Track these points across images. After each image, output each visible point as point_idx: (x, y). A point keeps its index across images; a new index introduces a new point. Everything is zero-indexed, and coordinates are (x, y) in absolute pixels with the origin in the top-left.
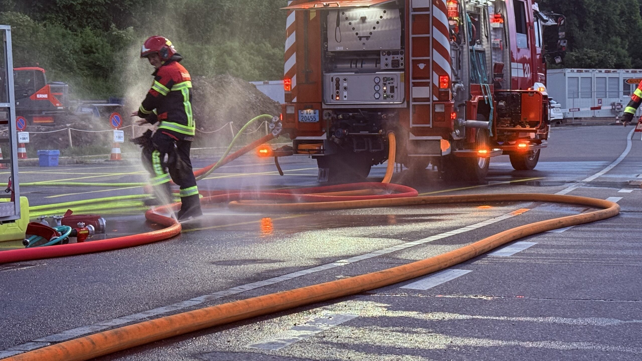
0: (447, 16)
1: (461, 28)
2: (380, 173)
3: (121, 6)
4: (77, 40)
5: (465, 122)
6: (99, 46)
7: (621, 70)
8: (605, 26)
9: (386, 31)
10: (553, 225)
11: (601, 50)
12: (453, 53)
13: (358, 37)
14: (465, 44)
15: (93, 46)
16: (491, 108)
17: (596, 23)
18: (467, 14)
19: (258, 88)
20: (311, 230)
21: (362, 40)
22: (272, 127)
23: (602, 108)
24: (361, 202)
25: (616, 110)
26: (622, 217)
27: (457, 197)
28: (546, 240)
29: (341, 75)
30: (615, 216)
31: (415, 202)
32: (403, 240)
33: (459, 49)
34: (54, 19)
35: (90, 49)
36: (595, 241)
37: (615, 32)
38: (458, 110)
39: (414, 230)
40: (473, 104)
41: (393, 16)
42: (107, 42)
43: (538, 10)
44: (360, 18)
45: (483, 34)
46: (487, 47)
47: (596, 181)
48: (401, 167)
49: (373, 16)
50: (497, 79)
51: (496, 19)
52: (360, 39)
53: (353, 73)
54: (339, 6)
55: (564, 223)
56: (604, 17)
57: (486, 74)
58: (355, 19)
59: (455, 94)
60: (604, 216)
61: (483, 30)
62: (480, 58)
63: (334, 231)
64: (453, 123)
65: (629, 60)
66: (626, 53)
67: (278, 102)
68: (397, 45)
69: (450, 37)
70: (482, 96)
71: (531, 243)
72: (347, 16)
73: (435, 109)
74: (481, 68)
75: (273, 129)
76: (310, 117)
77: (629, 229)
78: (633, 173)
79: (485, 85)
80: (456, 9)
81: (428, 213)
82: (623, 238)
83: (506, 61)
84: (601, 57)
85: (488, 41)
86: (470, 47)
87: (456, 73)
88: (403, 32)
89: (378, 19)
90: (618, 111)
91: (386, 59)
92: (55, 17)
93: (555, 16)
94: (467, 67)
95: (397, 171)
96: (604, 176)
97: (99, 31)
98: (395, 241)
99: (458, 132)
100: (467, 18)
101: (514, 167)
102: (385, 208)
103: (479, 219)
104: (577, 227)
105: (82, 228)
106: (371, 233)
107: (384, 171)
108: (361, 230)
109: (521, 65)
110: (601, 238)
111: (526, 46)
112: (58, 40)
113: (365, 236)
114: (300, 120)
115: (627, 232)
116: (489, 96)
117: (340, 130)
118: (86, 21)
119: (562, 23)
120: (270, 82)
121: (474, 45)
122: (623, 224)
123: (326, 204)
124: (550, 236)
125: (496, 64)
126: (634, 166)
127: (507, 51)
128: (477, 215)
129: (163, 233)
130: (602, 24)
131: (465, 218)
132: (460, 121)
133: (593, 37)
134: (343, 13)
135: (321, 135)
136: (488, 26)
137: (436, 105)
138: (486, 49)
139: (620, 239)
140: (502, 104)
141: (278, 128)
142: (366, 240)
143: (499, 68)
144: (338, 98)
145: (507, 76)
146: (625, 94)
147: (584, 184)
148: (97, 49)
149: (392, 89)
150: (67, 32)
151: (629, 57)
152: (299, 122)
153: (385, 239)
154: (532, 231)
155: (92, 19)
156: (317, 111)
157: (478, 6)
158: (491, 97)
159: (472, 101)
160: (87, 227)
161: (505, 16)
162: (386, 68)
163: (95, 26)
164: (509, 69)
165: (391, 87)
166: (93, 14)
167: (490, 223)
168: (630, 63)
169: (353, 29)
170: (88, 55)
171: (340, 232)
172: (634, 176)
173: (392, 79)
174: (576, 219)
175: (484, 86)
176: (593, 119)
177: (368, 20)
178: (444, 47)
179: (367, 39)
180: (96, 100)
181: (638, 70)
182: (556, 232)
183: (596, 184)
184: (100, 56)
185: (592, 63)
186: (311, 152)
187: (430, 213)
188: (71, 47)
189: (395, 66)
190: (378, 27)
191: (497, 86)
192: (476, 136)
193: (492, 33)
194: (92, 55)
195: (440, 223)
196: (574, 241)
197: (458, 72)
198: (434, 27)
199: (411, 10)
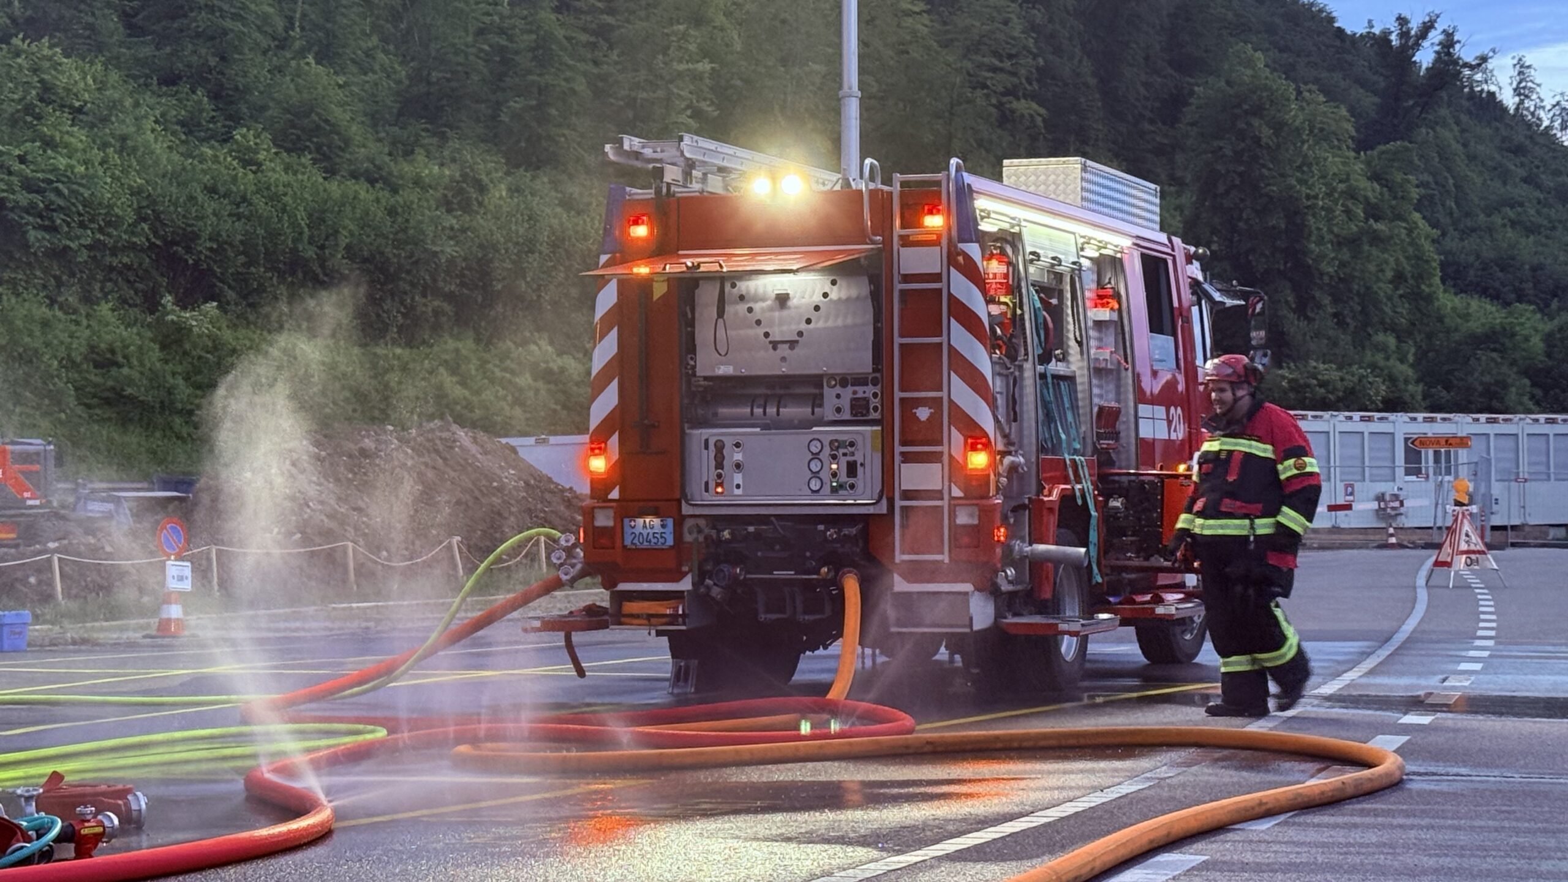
0: (984, 291)
1: (1017, 321)
2: (822, 671)
3: (187, 252)
4: (78, 334)
5: (1029, 549)
6: (132, 348)
7: (1399, 414)
8: (1359, 308)
9: (836, 328)
10: (1246, 809)
11: (1350, 365)
12: (999, 381)
13: (770, 342)
14: (1027, 360)
15: (118, 350)
16: (1090, 515)
17: (1336, 300)
18: (1031, 288)
19: (522, 453)
20: (656, 822)
21: (779, 351)
22: (559, 559)
23: (1355, 506)
24: (778, 748)
25: (1389, 510)
26: (1409, 789)
27: (1011, 735)
28: (1228, 850)
29: (727, 435)
30: (1394, 785)
31: (907, 747)
32: (882, 849)
33: (1012, 373)
34: (23, 283)
35: (109, 356)
36: (1346, 853)
37: (1382, 323)
38: (1012, 521)
39: (908, 822)
40: (1048, 505)
41: (854, 293)
42: (153, 340)
43: (1200, 278)
44: (773, 296)
45: (1071, 336)
46: (1081, 368)
47: (1345, 693)
48: (874, 655)
49: (804, 292)
50: (1105, 443)
51: (1101, 299)
52: (775, 348)
53: (758, 430)
54: (725, 270)
55: (1270, 806)
56: (1356, 287)
57: (1077, 432)
58: (763, 300)
59: (1004, 480)
60: (1368, 786)
61: (1071, 327)
62: (1064, 393)
63: (712, 825)
64: (999, 551)
65: (1416, 390)
66: (1410, 372)
67: (571, 489)
68: (864, 362)
69: (992, 343)
70: (1068, 487)
71: (1192, 857)
72: (744, 293)
73: (955, 516)
74: (1066, 420)
75: (561, 565)
76: (651, 536)
77: (1426, 821)
78: (1434, 674)
79: (1077, 458)
80: (1006, 276)
81: (941, 778)
82: (1414, 844)
83: (1126, 401)
84: (1351, 381)
85: (1082, 353)
86: (1040, 368)
87: (1007, 431)
88: (877, 332)
89: (818, 298)
90: (1393, 513)
91: (838, 396)
92: (24, 278)
93: (1241, 291)
94: (1033, 415)
95: (863, 668)
96: (1364, 680)
97: (134, 312)
98: (861, 852)
99: (1011, 572)
100: (1032, 299)
101: (1146, 657)
102: (836, 764)
103: (1065, 794)
104: (1304, 814)
105: (89, 821)
106: (803, 830)
107: (832, 664)
108: (776, 822)
109: (1163, 409)
110: (1361, 845)
111: (1174, 366)
112: (31, 335)
113: (789, 840)
114: (628, 542)
115: (1421, 828)
116: (1086, 486)
117: (725, 567)
118: (102, 289)
119: (1258, 309)
120: (553, 439)
121: (1049, 361)
122: (1412, 807)
123: (692, 753)
124: (1237, 838)
125: (1101, 409)
126: (1434, 655)
127: (1127, 376)
128: (1060, 783)
129: (289, 832)
130: (1351, 304)
131: (1032, 789)
132: (1017, 545)
133: (1331, 333)
134: (734, 286)
135: (677, 580)
136: (1082, 317)
137: (957, 508)
138: (1078, 373)
139: (1406, 847)
140: (1116, 503)
141: (574, 561)
142: (791, 848)
143: (1108, 418)
144: (719, 490)
145: (1128, 436)
146: (1408, 472)
147: (1316, 702)
148: (125, 357)
149: (852, 469)
150: (54, 316)
151: (1418, 381)
152: (624, 547)
153: (838, 848)
154: (1194, 825)
155: (116, 283)
156: (670, 522)
157: (1058, 269)
158: (1091, 488)
159: (1046, 499)
160: (100, 817)
161: (1123, 292)
162: (838, 417)
163: (124, 301)
164: (1132, 419)
165: (848, 463)
166: (120, 273)
167: (1093, 805)
168: (1419, 397)
169: (758, 322)
170: (104, 371)
171: (727, 826)
172: (1434, 681)
173: (852, 444)
174: (1300, 795)
175: (1074, 461)
176: (1334, 533)
177: (794, 302)
178: (976, 369)
179: (792, 348)
180: (122, 480)
181: (1439, 416)
182: (1254, 828)
183: (1344, 701)
184: (136, 375)
185: (1330, 396)
186: (653, 620)
187: (946, 777)
188: (62, 353)
189: (859, 412)
190: (819, 319)
191: (1104, 461)
192: (1055, 583)
193: (1092, 333)
194: (114, 371)
195: (970, 803)
196: (1298, 853)
197: (1010, 429)
198: (952, 320)
199: (896, 278)
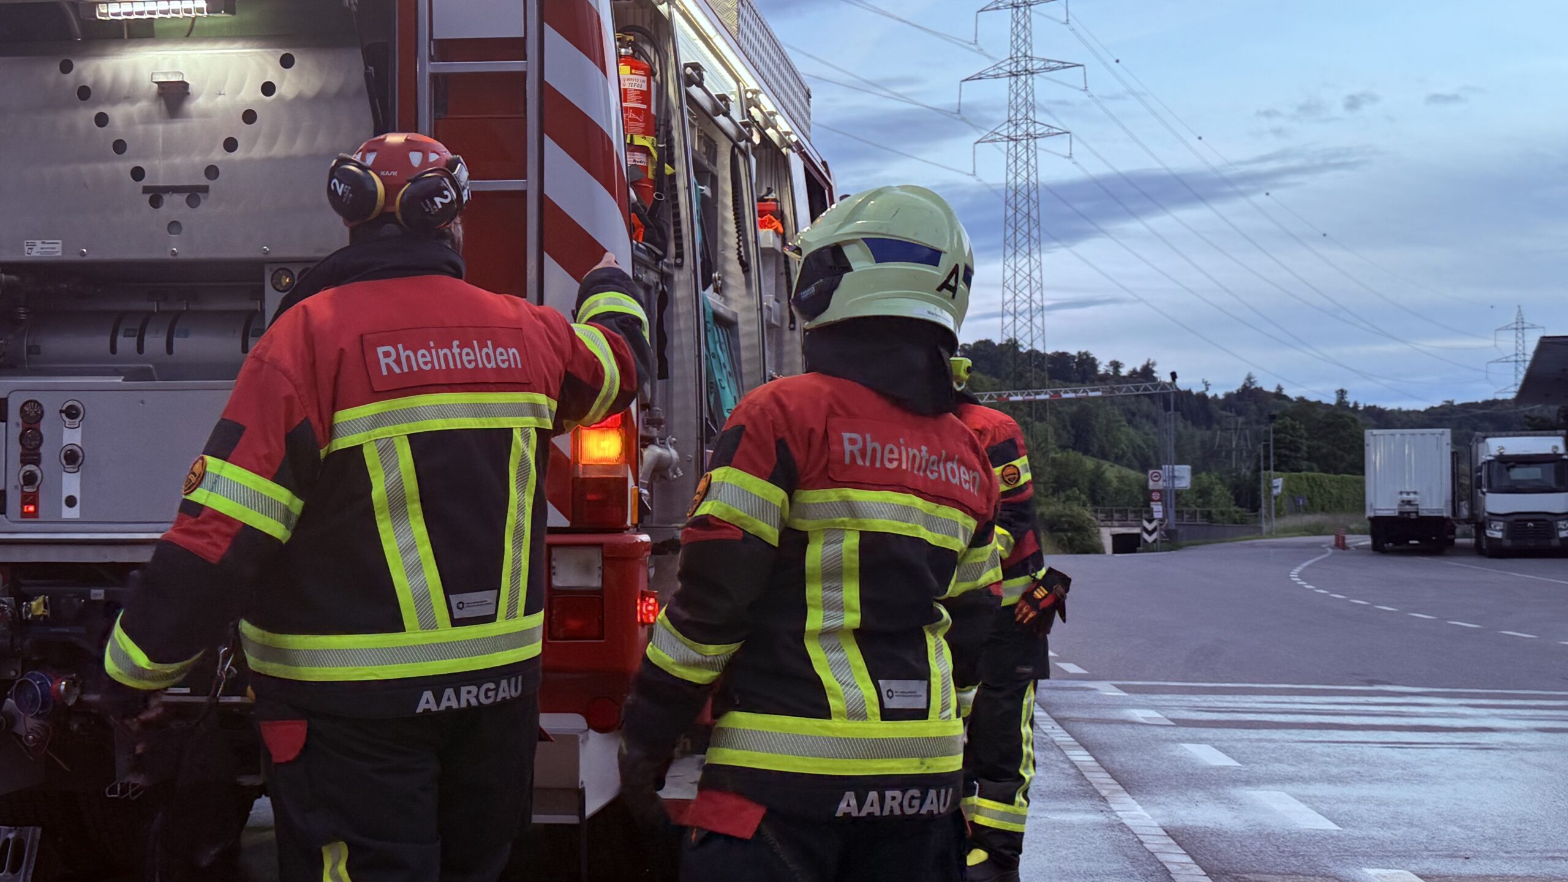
9: (290, 159)
13: (146, 190)
14: (680, 266)
21: (163, 209)
29: (52, 390)
33: (656, 284)
41: (335, 82)
44: (154, 88)
45: (731, 254)
49: (222, 83)
51: (761, 216)
52: (155, 203)
53: (119, 380)
58: (130, 98)
61: (730, 240)
72: (88, 84)
87: (649, 395)
89: (251, 95)
94: (692, 371)
117: (38, 680)
127: (793, 340)
134: (67, 66)
136: (749, 224)
137: (555, 552)
138: (741, 318)
144: (29, 509)
161: (788, 211)
169: (120, 147)
177: (198, 103)
179: (193, 202)
190: (253, 141)
197: (653, 392)
198: (548, 141)
199: (425, 49)
